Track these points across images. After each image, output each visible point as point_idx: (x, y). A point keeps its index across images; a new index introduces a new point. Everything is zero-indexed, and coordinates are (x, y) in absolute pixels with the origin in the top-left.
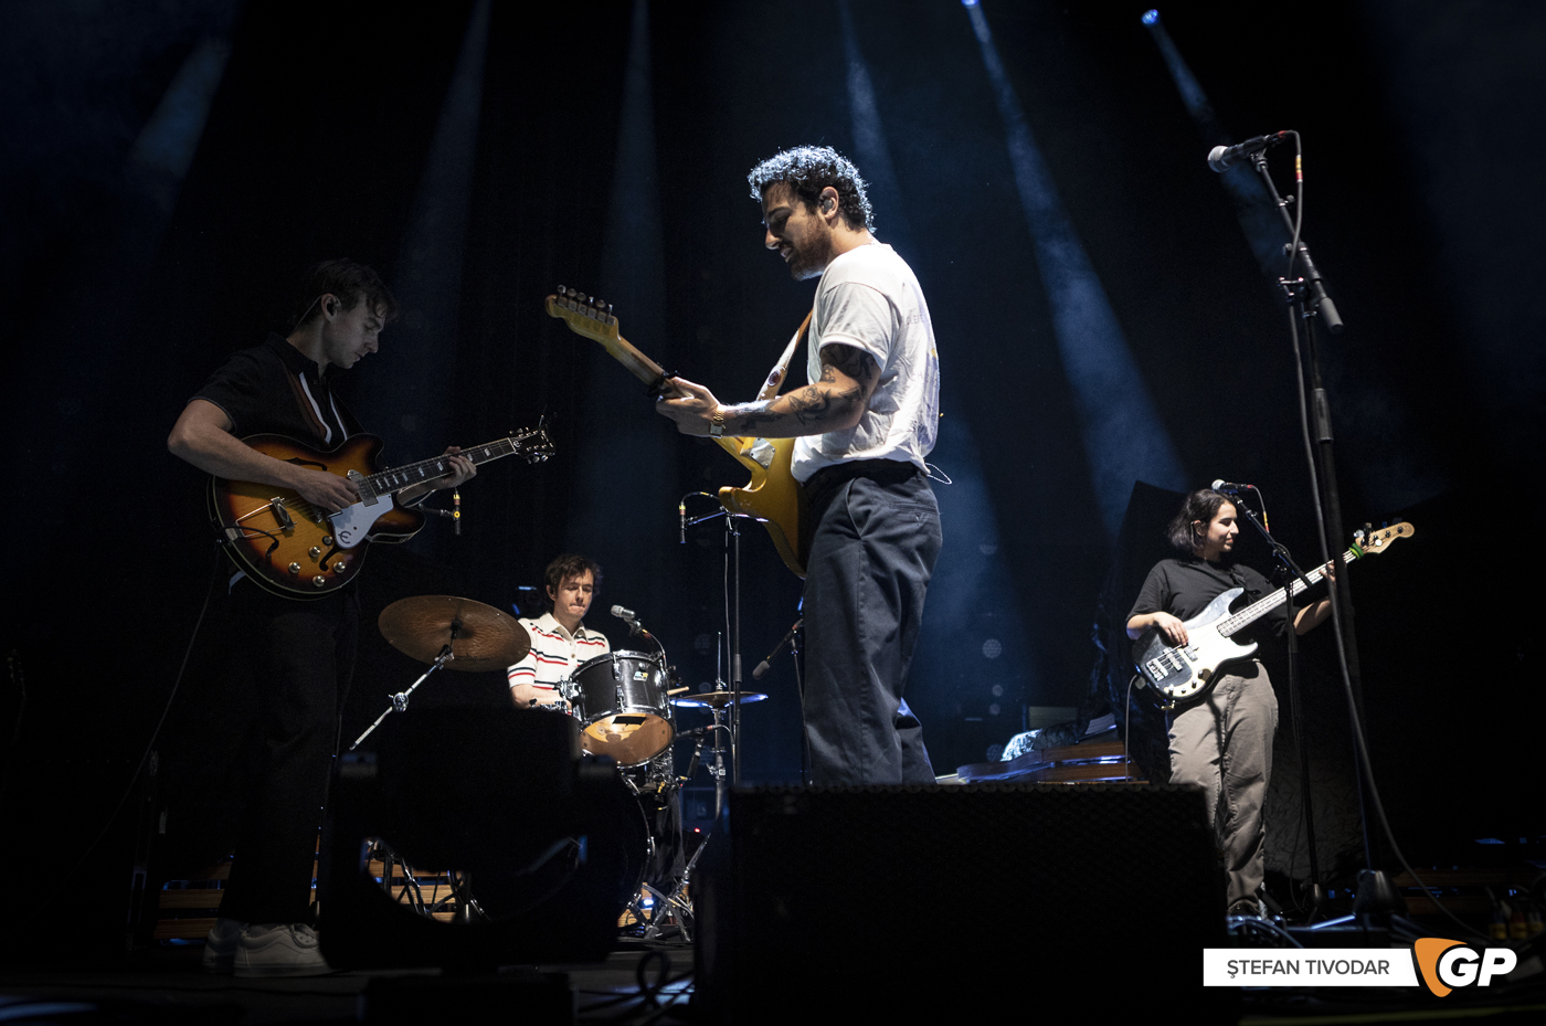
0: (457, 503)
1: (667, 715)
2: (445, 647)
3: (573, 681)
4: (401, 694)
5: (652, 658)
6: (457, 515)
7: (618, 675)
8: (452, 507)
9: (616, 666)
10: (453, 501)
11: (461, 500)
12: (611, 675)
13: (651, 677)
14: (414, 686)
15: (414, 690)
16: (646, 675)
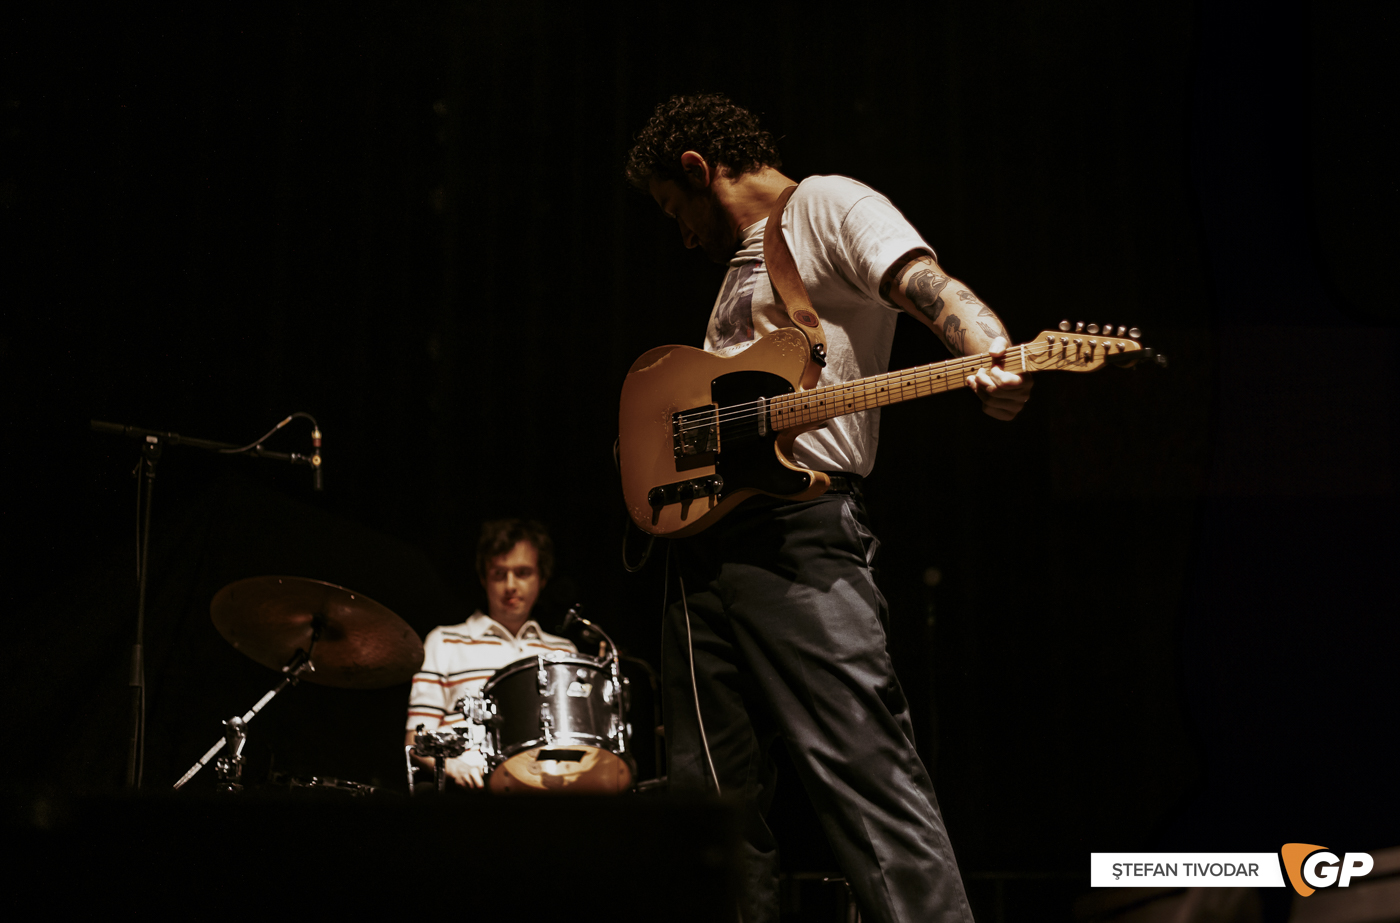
0: (317, 444)
1: (618, 747)
2: (299, 651)
3: (485, 698)
4: (237, 720)
5: (600, 661)
6: (317, 461)
7: (544, 687)
8: (310, 450)
9: (542, 675)
10: (312, 440)
11: (323, 439)
12: (534, 688)
13: (597, 692)
14: (258, 707)
15: (258, 715)
16: (587, 688)
